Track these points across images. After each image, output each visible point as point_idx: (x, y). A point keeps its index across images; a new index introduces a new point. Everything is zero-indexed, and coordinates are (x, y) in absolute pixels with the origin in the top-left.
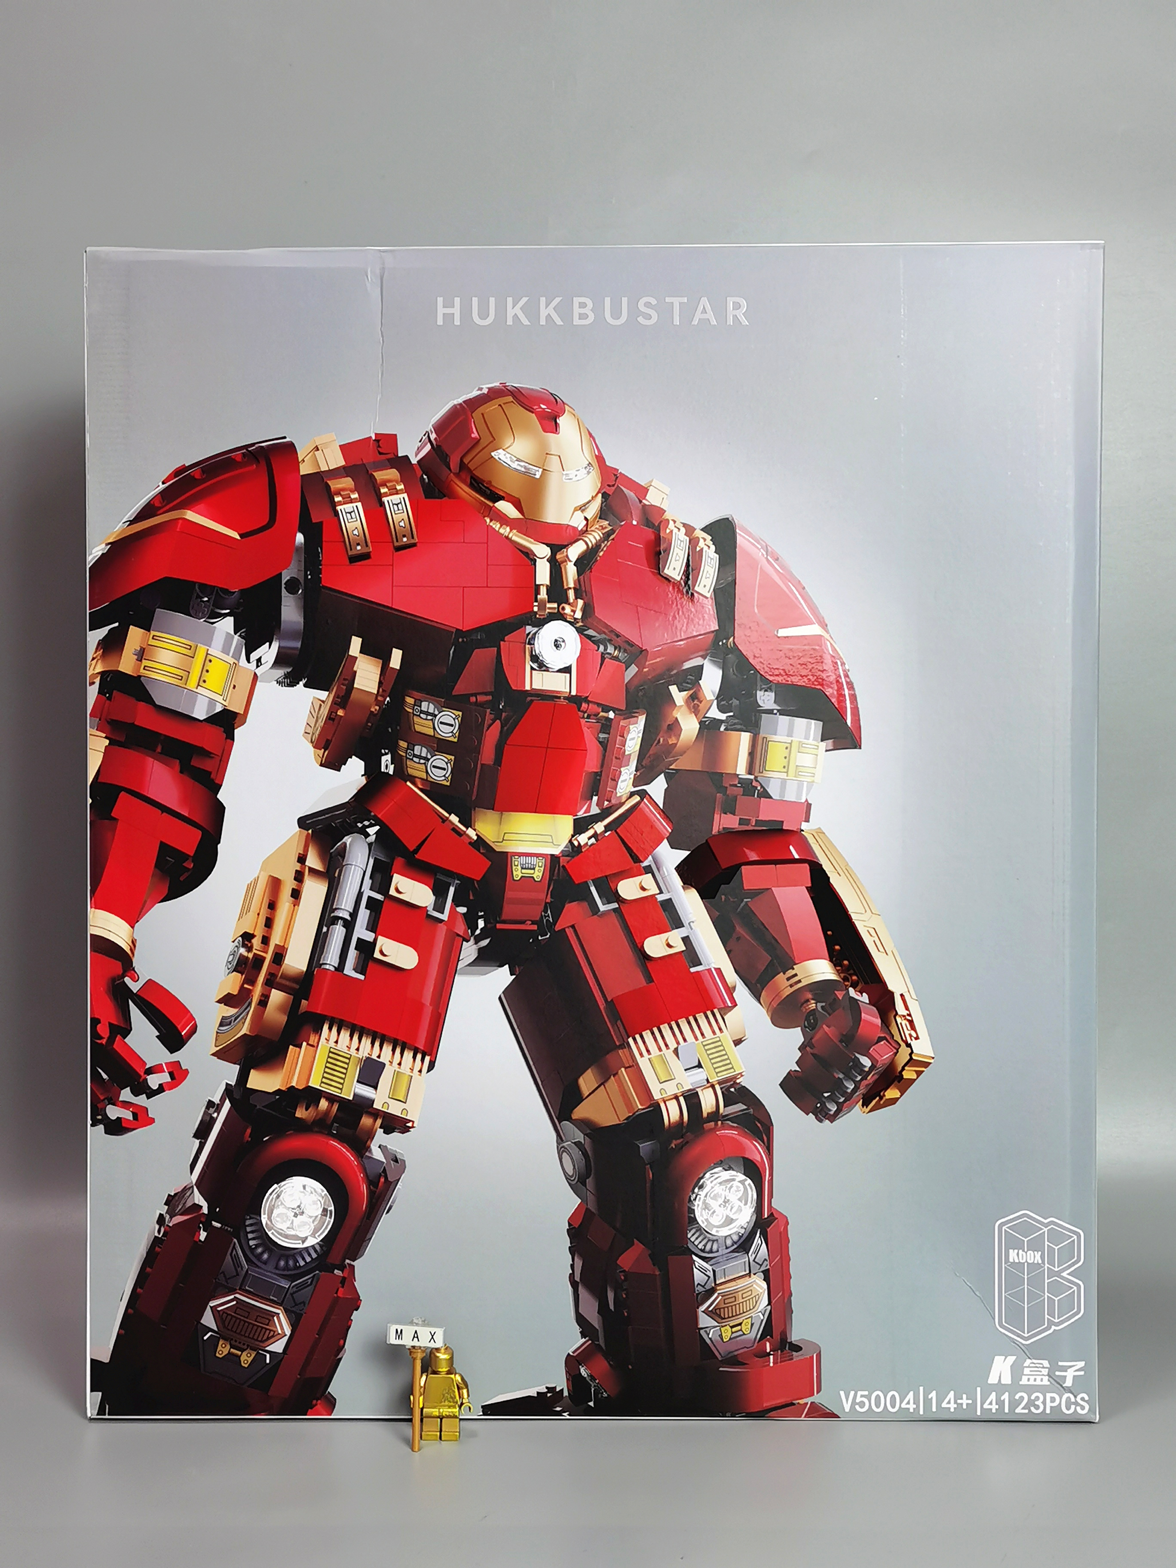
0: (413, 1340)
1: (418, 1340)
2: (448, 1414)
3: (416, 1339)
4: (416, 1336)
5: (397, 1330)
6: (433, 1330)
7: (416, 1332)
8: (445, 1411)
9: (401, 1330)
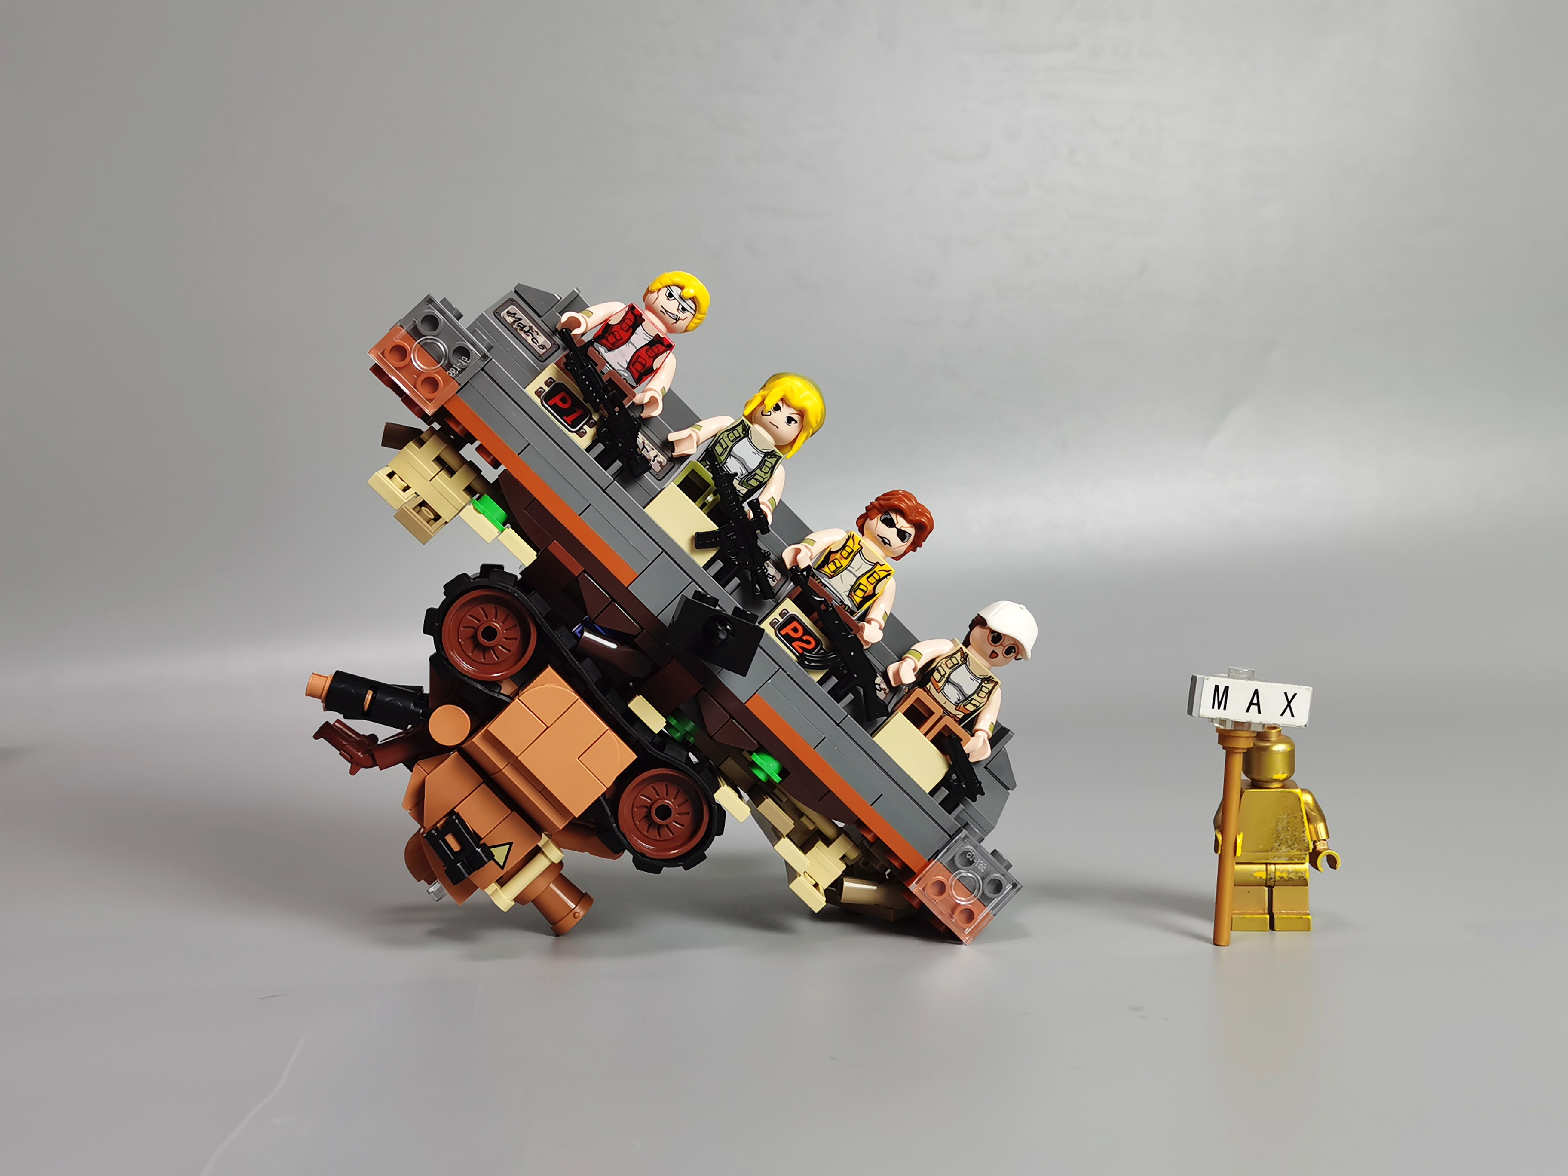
0: (1248, 711)
1: (1259, 712)
2: (1285, 875)
3: (1254, 708)
4: (1255, 701)
5: (1217, 688)
6: (1291, 689)
7: (1256, 692)
8: (1282, 870)
9: (1227, 688)
